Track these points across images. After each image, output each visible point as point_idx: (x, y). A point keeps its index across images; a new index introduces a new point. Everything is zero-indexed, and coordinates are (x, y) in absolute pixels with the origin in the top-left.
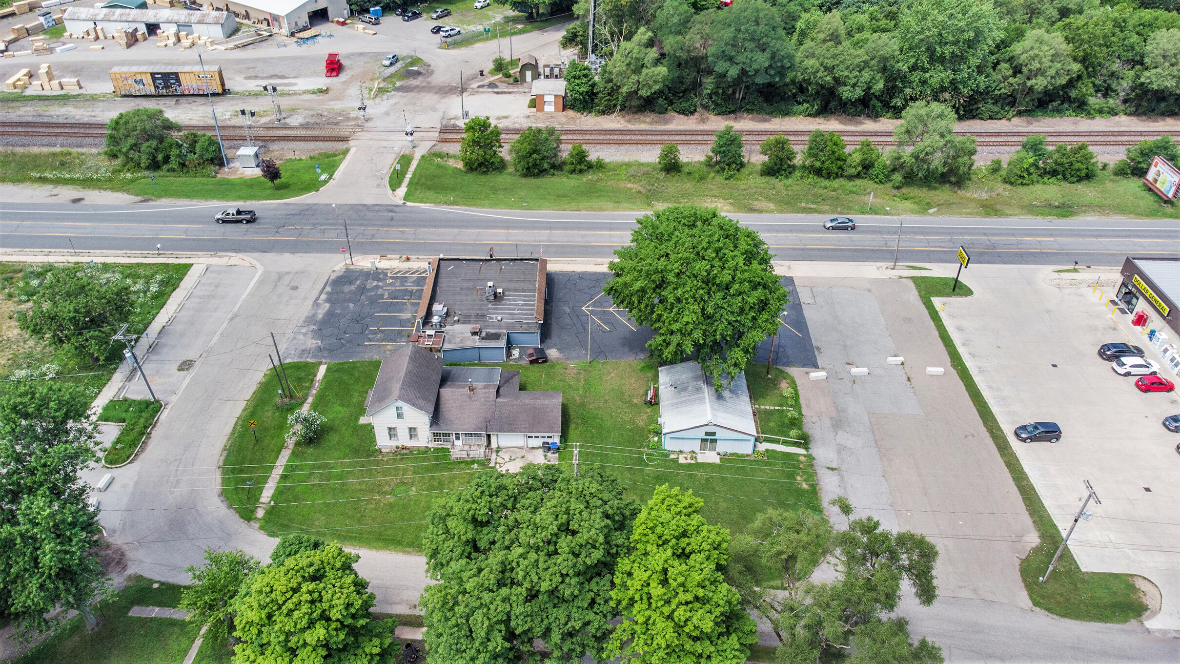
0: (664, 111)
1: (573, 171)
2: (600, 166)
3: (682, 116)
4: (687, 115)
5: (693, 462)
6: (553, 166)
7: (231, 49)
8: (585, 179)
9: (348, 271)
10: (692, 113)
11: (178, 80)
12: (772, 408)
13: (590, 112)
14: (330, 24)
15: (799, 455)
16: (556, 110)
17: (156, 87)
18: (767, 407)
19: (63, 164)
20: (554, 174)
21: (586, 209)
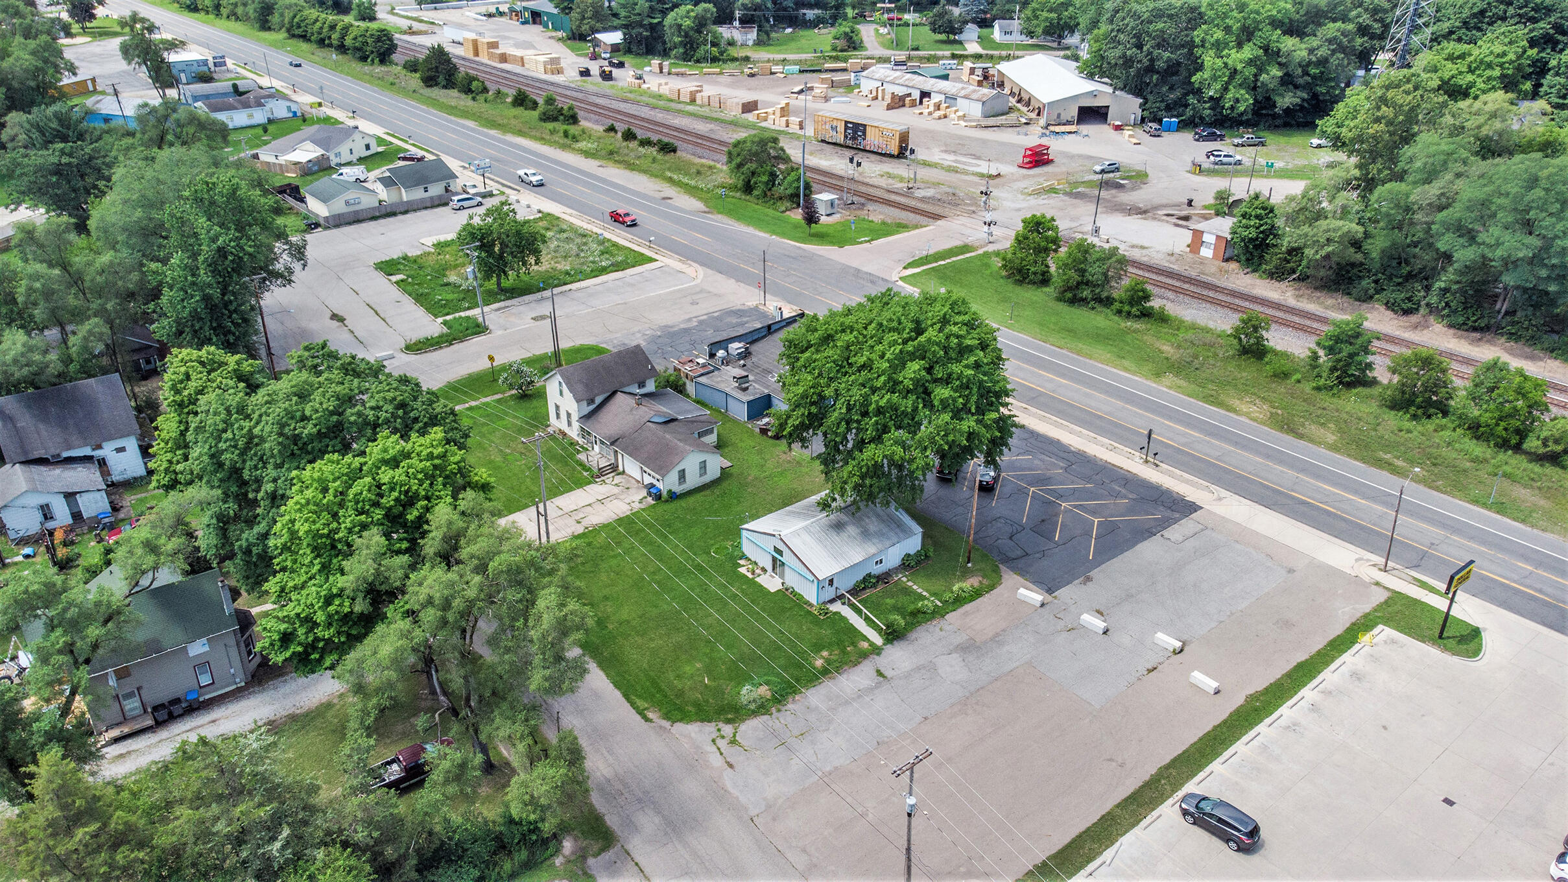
0: (1367, 298)
1: (1119, 312)
2: (1162, 318)
3: (1389, 313)
4: (1396, 312)
5: (750, 575)
6: (1099, 300)
7: (971, 127)
8: (1123, 325)
9: (756, 308)
10: (1407, 312)
11: (864, 133)
12: (920, 590)
13: (1254, 271)
14: (1105, 127)
15: (866, 639)
16: (1215, 256)
17: (846, 137)
18: (915, 587)
19: (699, 173)
20: (1093, 308)
21: (1070, 350)
